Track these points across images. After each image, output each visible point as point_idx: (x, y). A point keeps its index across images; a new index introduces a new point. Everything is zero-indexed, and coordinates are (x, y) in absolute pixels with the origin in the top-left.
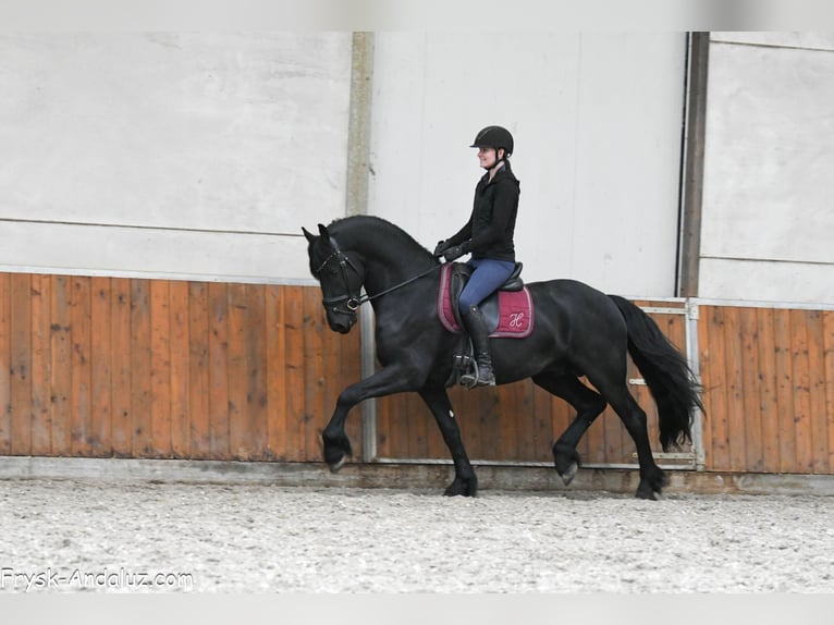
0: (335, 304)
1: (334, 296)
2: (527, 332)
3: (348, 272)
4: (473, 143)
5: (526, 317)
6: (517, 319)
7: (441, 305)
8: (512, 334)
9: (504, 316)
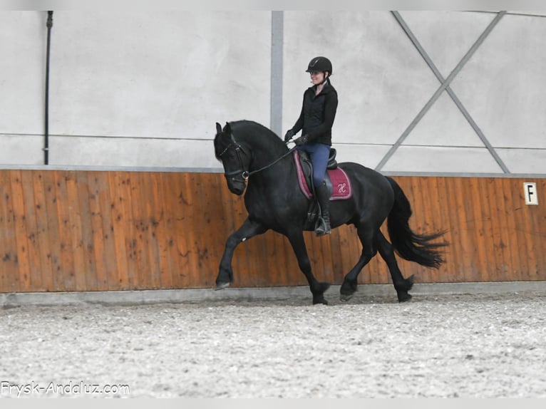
0: (233, 176)
1: (232, 171)
2: (349, 196)
3: (241, 155)
4: (307, 69)
5: (347, 186)
6: (342, 188)
7: (301, 181)
8: (341, 198)
9: (335, 186)
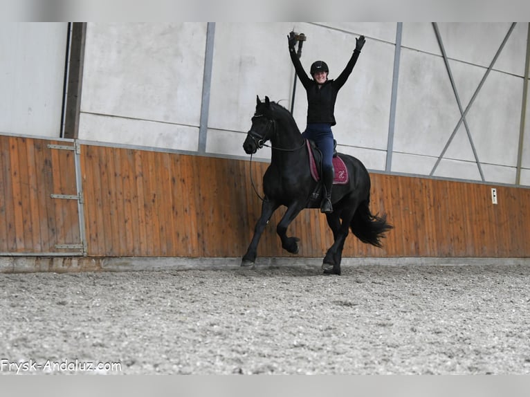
2: (346, 182)
6: (342, 174)
7: (311, 165)
8: (341, 183)
9: (336, 172)
